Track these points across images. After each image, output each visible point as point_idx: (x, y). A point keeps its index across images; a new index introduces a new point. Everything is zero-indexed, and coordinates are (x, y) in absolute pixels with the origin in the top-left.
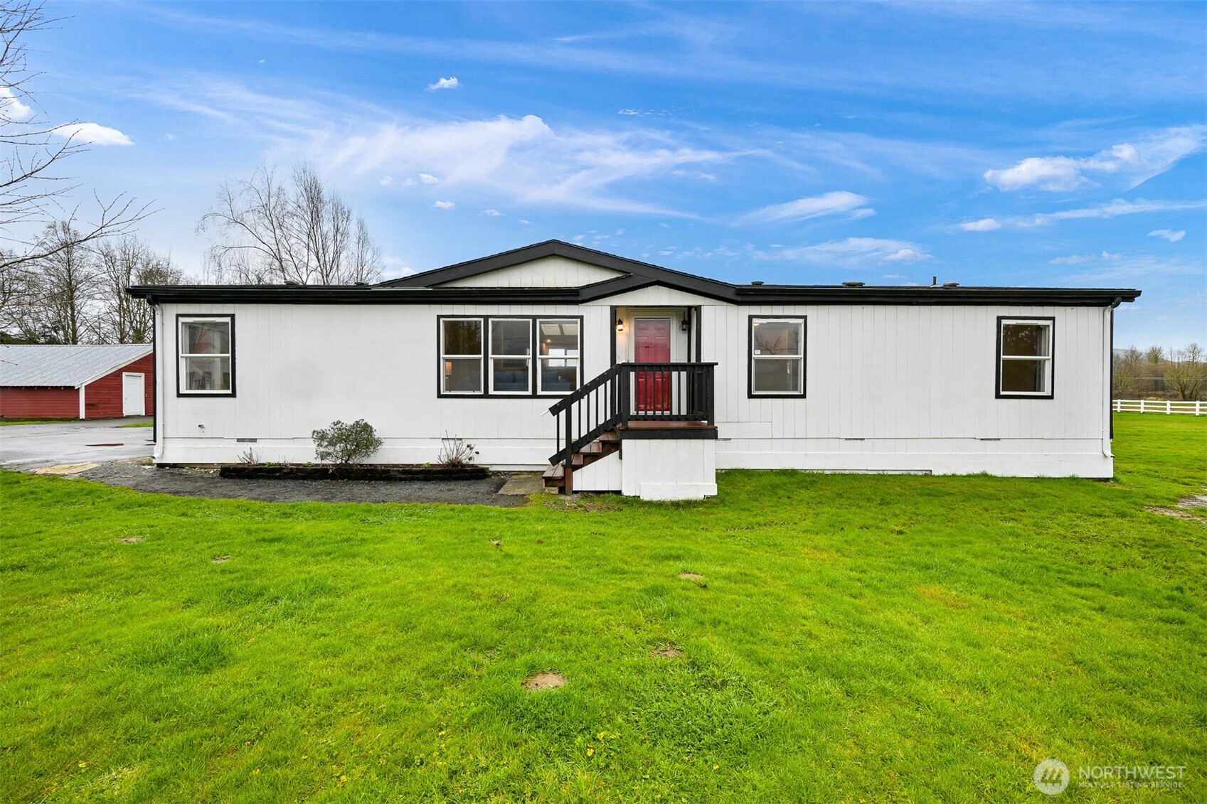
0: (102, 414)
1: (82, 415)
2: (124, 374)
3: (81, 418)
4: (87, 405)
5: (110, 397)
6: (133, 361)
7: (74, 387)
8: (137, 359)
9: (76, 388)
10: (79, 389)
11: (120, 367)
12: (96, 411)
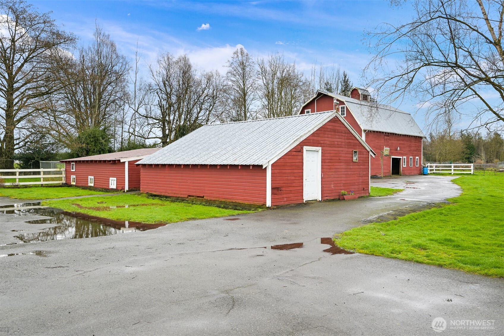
0: (285, 199)
1: (269, 203)
2: (305, 148)
3: (267, 206)
4: (273, 189)
5: (293, 178)
6: (312, 132)
7: (262, 166)
8: (315, 130)
9: (264, 167)
10: (266, 168)
11: (302, 139)
12: (280, 196)
